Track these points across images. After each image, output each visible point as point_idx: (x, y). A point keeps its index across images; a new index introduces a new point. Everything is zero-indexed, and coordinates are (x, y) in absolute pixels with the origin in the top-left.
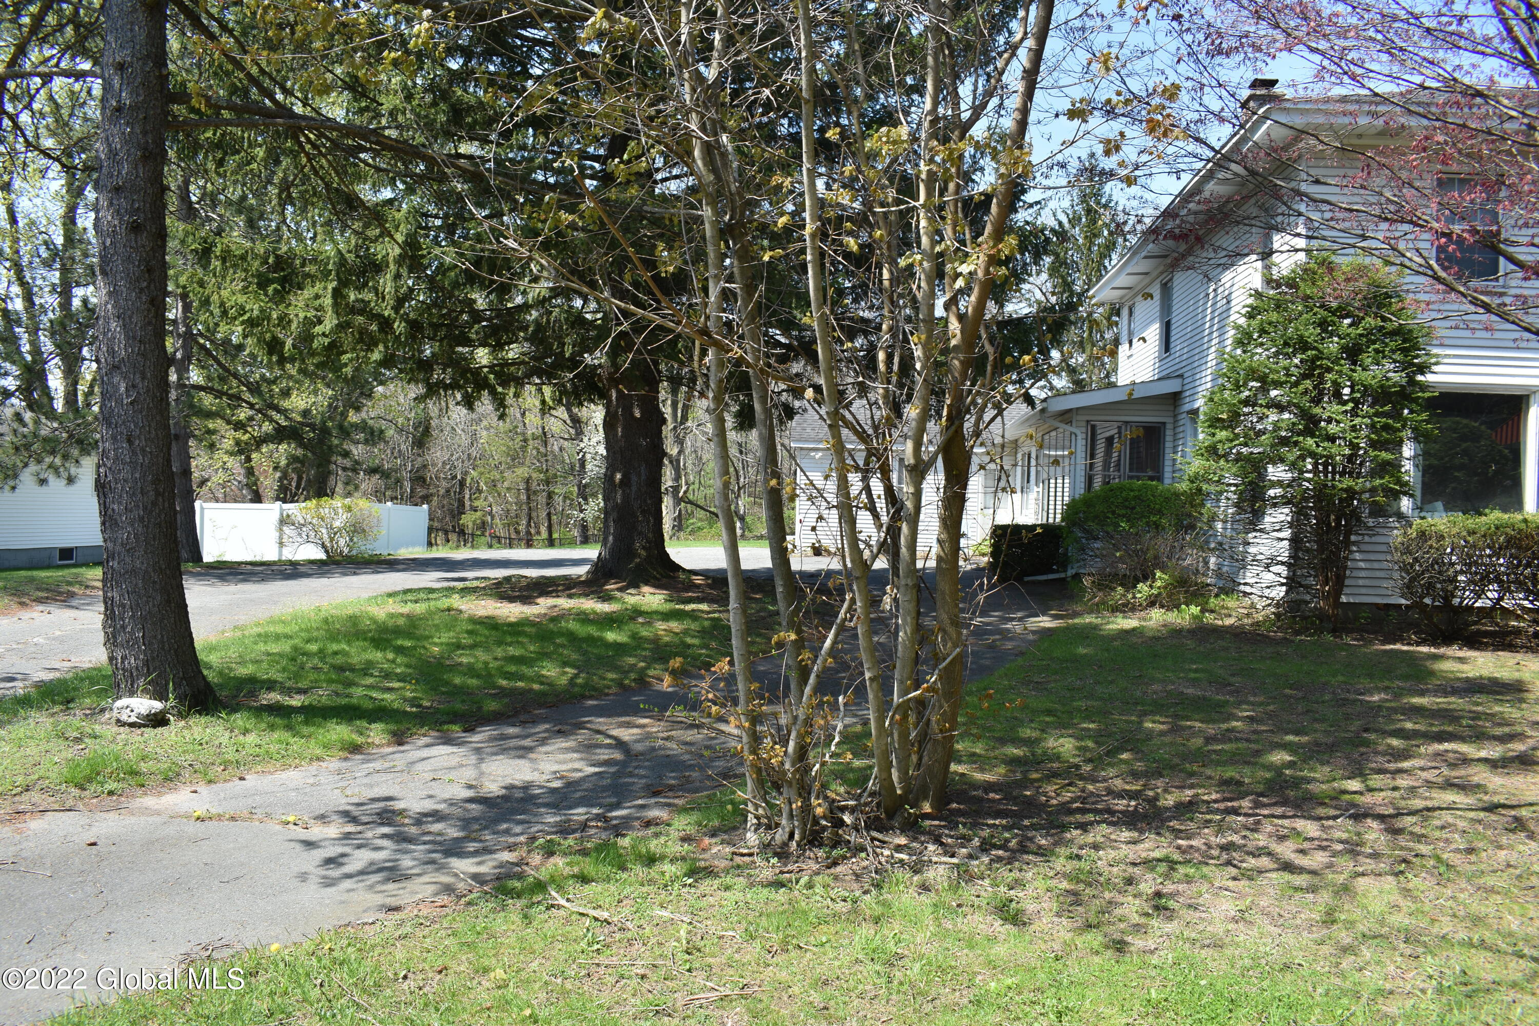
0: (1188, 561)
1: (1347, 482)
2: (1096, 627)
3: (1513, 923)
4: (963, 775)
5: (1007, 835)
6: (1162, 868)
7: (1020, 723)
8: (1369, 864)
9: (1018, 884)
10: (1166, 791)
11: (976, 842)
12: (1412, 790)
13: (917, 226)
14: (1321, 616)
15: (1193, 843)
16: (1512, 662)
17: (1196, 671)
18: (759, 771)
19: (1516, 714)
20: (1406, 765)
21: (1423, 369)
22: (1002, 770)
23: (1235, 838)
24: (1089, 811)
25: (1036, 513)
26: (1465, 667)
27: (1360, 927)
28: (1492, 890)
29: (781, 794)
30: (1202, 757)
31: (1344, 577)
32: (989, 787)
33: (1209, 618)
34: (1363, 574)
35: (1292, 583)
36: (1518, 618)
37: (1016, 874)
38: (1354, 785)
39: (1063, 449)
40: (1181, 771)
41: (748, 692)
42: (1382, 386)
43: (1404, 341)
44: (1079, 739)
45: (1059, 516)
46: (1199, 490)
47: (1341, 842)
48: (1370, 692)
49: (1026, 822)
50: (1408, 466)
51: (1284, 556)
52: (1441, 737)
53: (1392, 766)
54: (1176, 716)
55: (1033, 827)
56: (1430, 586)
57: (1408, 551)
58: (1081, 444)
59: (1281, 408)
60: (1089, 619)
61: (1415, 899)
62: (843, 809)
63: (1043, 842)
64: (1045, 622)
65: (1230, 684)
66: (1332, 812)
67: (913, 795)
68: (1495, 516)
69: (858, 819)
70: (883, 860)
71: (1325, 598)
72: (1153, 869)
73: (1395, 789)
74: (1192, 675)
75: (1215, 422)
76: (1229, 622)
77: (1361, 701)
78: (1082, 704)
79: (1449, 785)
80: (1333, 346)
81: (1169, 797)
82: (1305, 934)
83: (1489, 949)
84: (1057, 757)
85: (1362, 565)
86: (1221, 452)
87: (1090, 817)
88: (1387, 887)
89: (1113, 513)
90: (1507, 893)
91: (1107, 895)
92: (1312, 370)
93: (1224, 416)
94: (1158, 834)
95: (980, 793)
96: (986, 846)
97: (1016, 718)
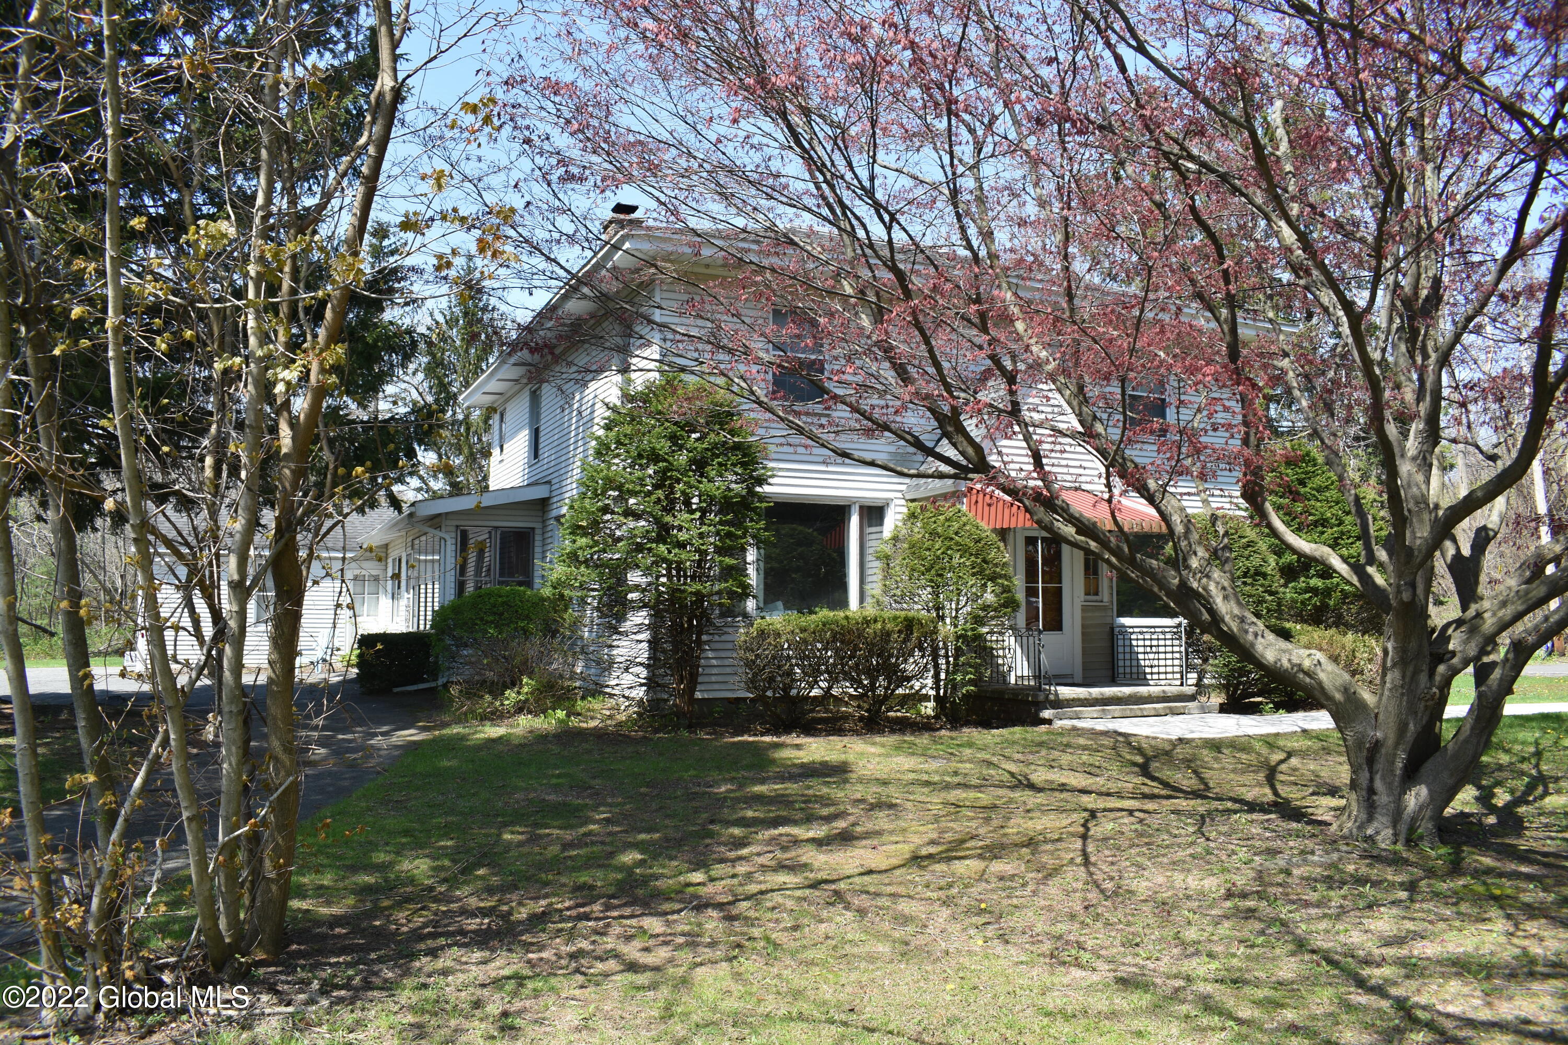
0: (554, 666)
1: (697, 587)
2: (463, 738)
3: (827, 992)
4: (308, 911)
5: (351, 972)
6: (510, 986)
7: (373, 846)
8: (707, 953)
9: (359, 1024)
10: (520, 904)
11: (316, 985)
12: (749, 876)
13: (245, 326)
14: (678, 713)
15: (544, 955)
16: (840, 745)
17: (559, 776)
18: (57, 936)
19: (841, 794)
20: (744, 852)
21: (761, 481)
22: (351, 901)
23: (584, 945)
24: (441, 935)
25: (407, 620)
26: (801, 753)
27: (695, 1018)
28: (812, 963)
29: (84, 958)
30: (557, 865)
31: (697, 674)
32: (336, 921)
33: (574, 722)
34: (715, 671)
35: (651, 684)
36: (847, 704)
37: (358, 1014)
38: (698, 877)
39: (433, 554)
40: (537, 881)
41: (38, 846)
42: (725, 497)
43: (744, 456)
44: (434, 858)
45: (429, 623)
46: (562, 596)
47: (683, 934)
48: (717, 784)
49: (373, 956)
50: (751, 570)
51: (644, 657)
52: (776, 822)
53: (732, 855)
54: (536, 825)
55: (380, 960)
56: (771, 679)
57: (748, 649)
58: (450, 548)
59: (637, 516)
60: (456, 730)
61: (746, 982)
62: (161, 968)
63: (390, 975)
64: (410, 735)
65: (590, 787)
66: (677, 906)
67: (242, 943)
68: (824, 613)
69: (178, 978)
70: (208, 1020)
71: (682, 696)
72: (501, 988)
73: (734, 876)
74: (554, 781)
75: (576, 530)
76: (592, 724)
77: (709, 793)
78: (441, 820)
79: (782, 867)
80: (682, 458)
81: (523, 910)
82: (643, 1033)
83: (807, 1020)
84: (412, 881)
85: (714, 662)
86: (581, 559)
87: (442, 941)
88: (721, 973)
89: (482, 619)
90: (823, 964)
91: (453, 1023)
92: (664, 480)
93: (584, 523)
94: (510, 950)
95: (324, 929)
96: (325, 991)
97: (370, 843)
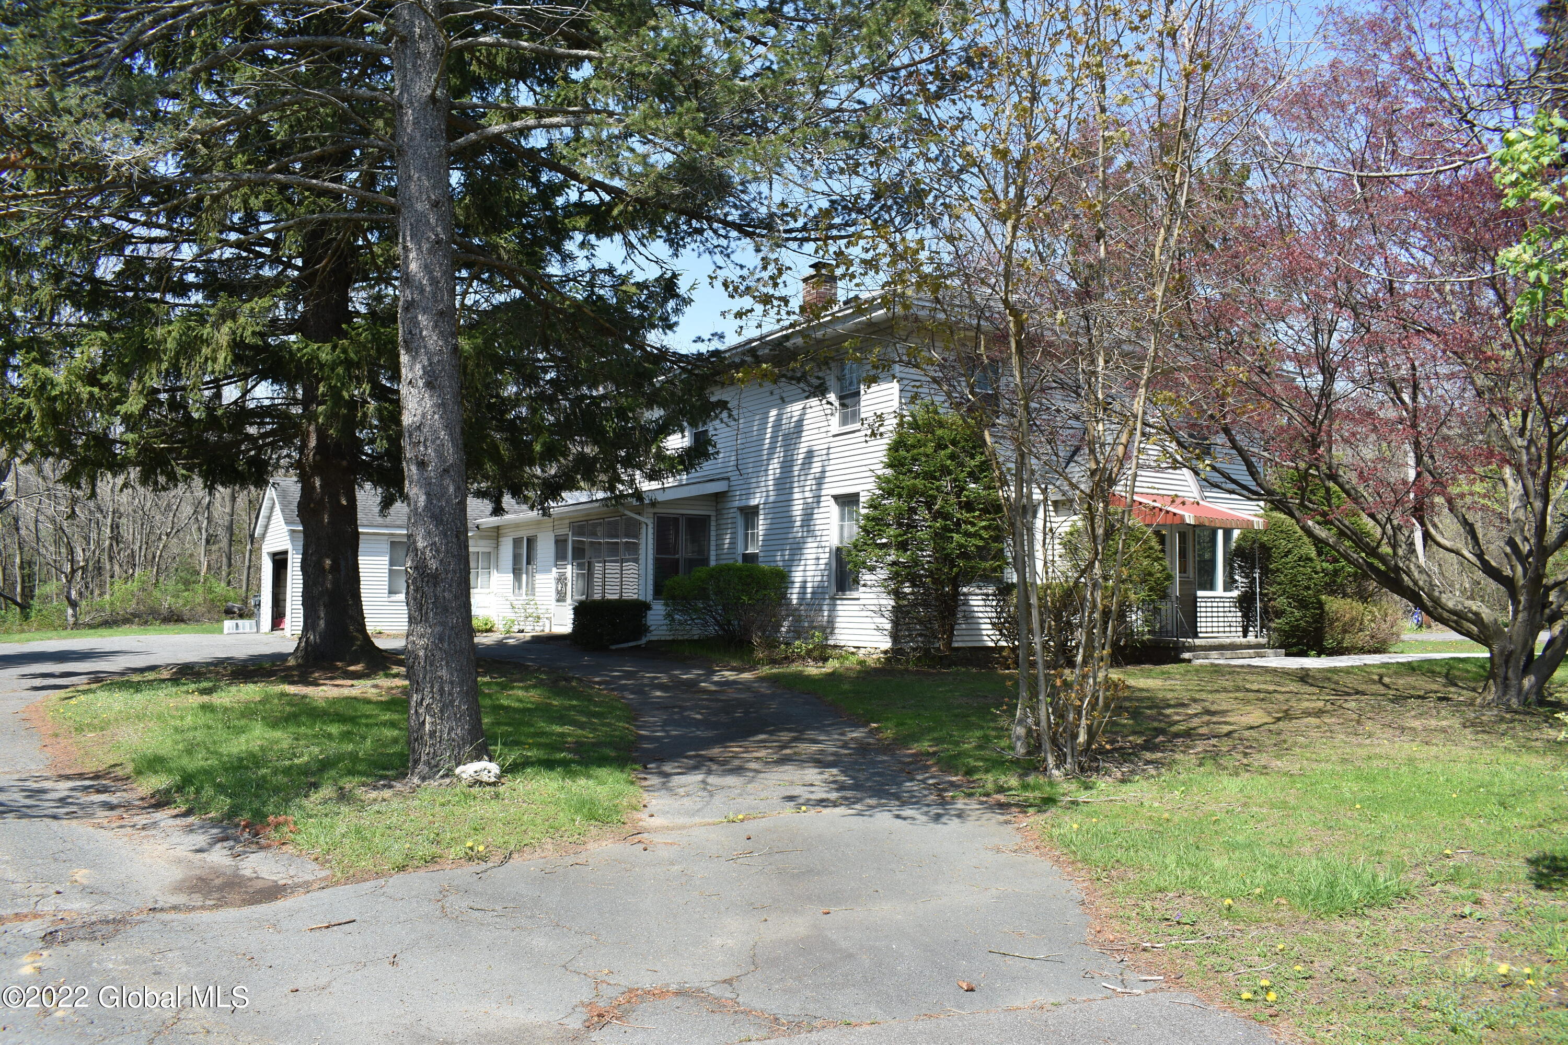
58: (651, 531)
71: (945, 644)
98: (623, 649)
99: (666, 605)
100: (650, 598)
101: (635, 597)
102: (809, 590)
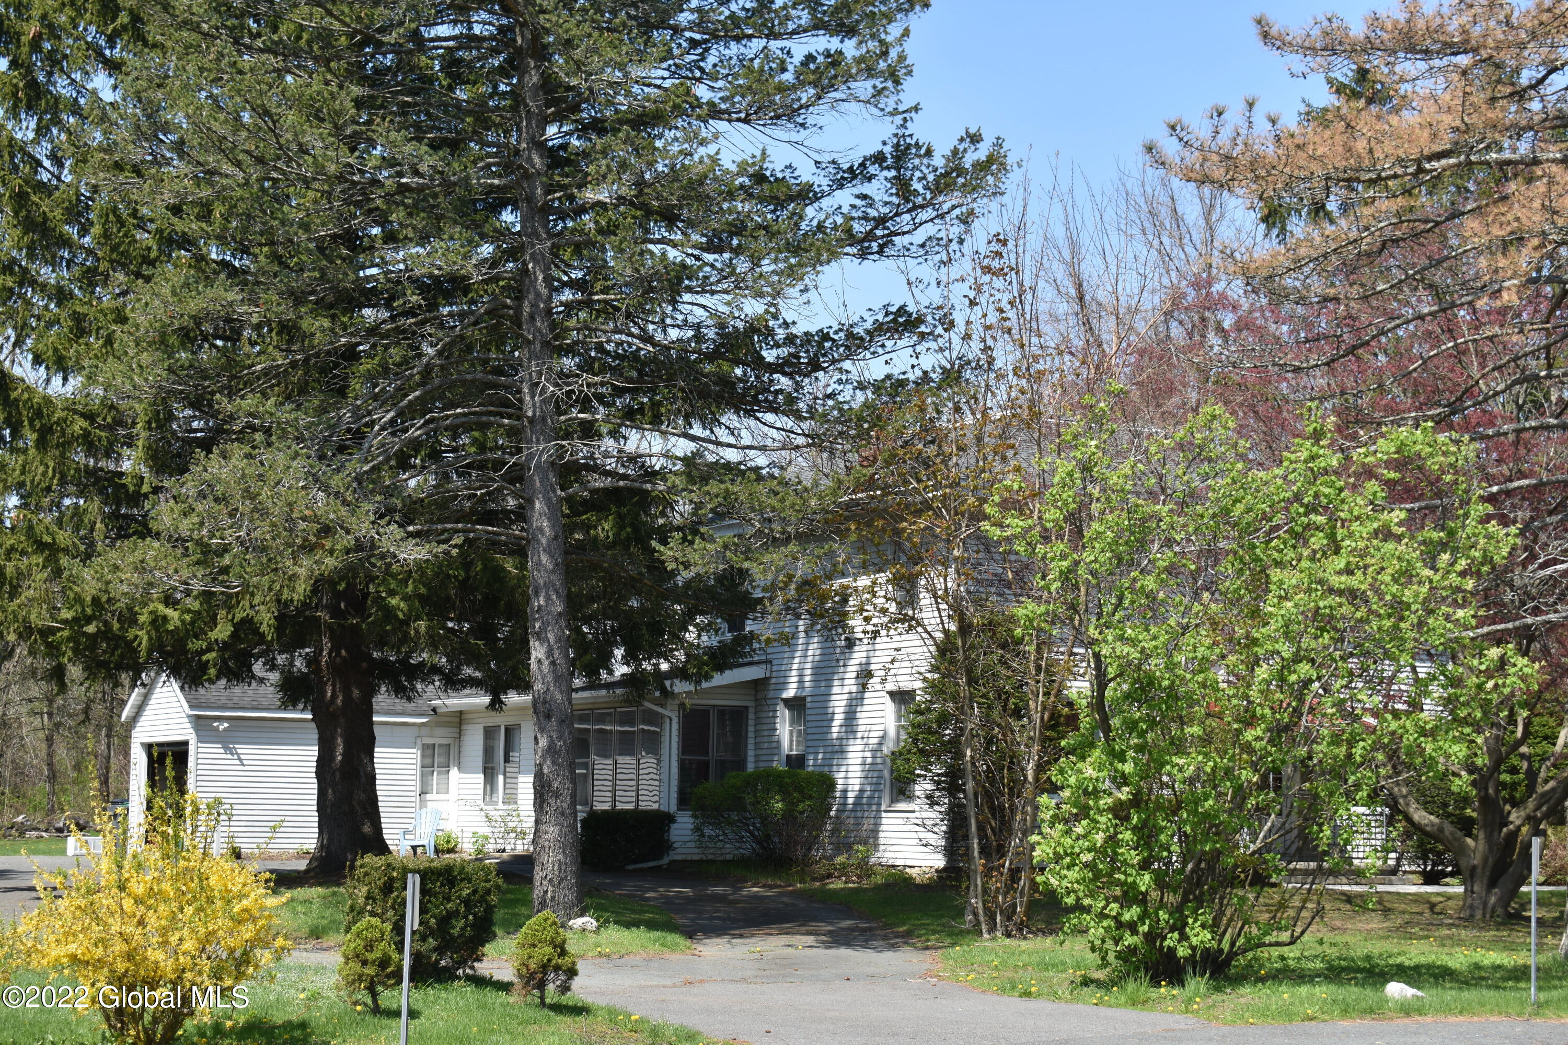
58: (675, 727)
98: (641, 870)
99: (695, 816)
100: (673, 808)
101: (655, 806)
102: (850, 801)
